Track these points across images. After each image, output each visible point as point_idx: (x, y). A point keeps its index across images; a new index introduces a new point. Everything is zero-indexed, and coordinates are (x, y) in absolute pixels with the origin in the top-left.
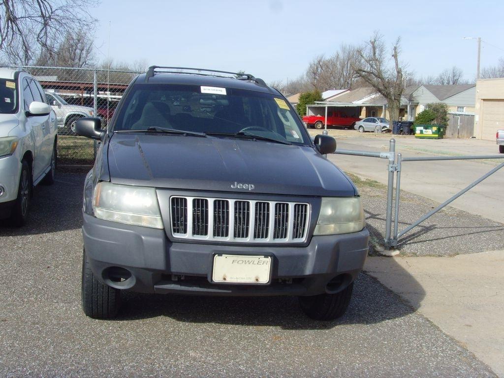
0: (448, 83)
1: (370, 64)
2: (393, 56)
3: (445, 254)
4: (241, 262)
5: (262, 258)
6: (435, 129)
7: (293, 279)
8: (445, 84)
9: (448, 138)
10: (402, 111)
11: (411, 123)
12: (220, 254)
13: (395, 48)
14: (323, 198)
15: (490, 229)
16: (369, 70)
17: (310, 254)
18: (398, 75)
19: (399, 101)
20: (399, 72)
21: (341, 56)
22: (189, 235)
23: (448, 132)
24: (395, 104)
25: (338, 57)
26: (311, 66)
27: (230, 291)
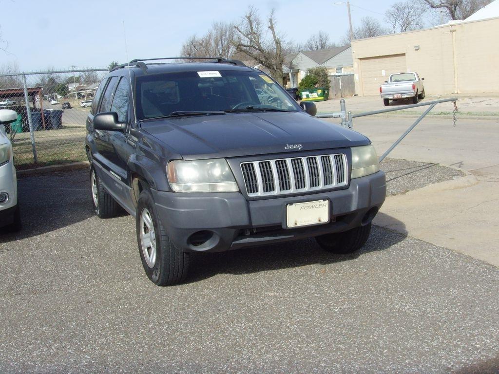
0: (317, 48)
1: (249, 38)
2: (269, 28)
3: (397, 193)
4: (307, 208)
5: (322, 202)
6: (320, 92)
7: (337, 217)
8: (314, 49)
9: (332, 99)
10: (285, 79)
11: (296, 90)
12: (291, 204)
13: (271, 20)
14: (352, 148)
15: (419, 169)
16: (249, 44)
17: (354, 193)
18: (277, 46)
19: (281, 70)
20: (277, 42)
21: (214, 33)
22: (260, 193)
23: (331, 94)
24: (278, 73)
25: (210, 35)
26: (184, 48)
27: (293, 236)
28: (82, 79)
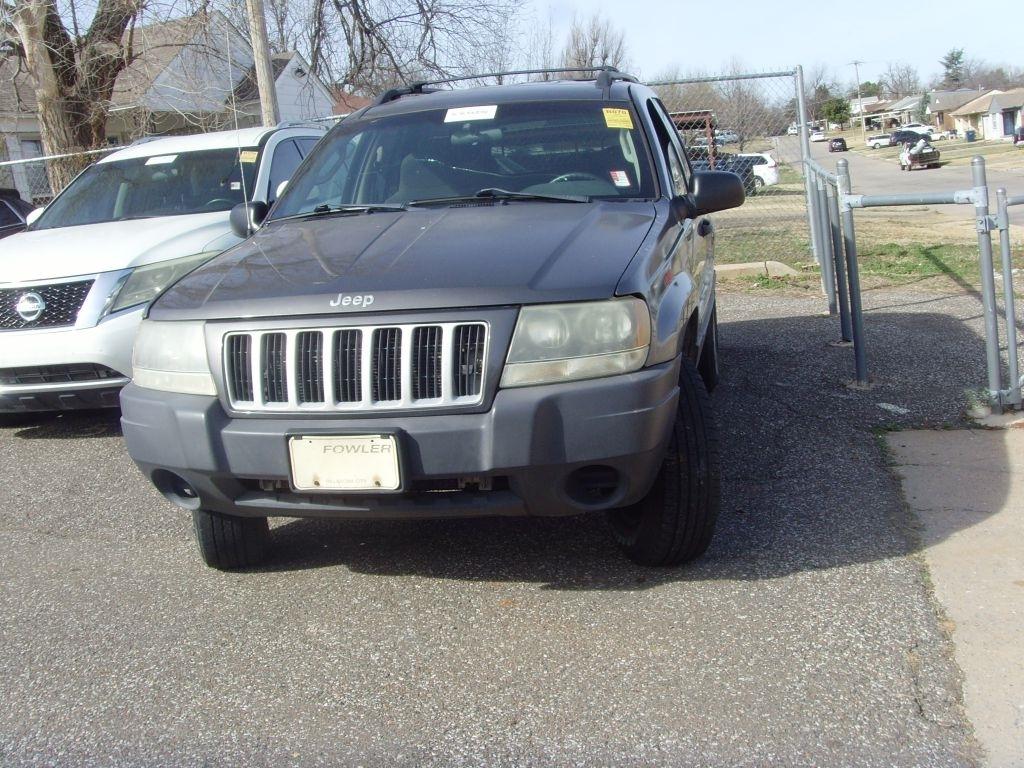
4: (339, 449)
12: (299, 437)
14: (525, 309)
17: (483, 427)
22: (256, 403)
28: (885, 89)
